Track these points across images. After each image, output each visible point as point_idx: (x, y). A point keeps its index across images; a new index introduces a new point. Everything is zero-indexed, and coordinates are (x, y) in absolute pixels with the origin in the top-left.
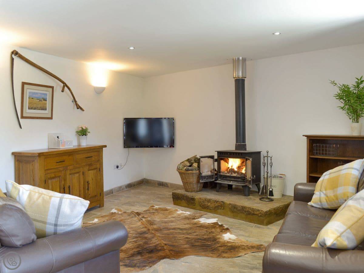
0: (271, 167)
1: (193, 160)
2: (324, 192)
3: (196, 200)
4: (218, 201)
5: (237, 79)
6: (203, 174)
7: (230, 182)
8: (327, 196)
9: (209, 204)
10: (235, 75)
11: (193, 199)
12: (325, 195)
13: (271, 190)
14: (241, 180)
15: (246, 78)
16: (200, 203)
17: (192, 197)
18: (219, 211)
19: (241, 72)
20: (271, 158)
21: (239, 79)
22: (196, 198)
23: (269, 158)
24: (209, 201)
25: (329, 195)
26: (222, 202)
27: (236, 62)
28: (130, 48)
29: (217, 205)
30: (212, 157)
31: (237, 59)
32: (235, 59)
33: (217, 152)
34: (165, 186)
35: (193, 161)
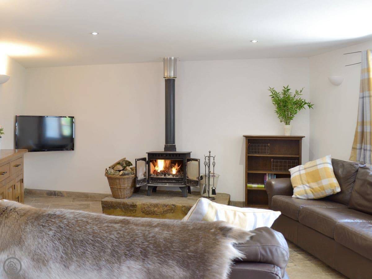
0: (214, 166)
1: (124, 163)
2: (308, 185)
3: (138, 206)
4: (168, 205)
5: (168, 79)
6: (139, 178)
7: (166, 184)
8: (312, 188)
9: (156, 209)
10: (166, 75)
11: (134, 206)
12: (310, 187)
13: (214, 188)
14: (176, 182)
15: (176, 78)
16: (143, 209)
17: (133, 204)
18: (168, 215)
19: (172, 72)
20: (214, 158)
21: (170, 79)
22: (137, 204)
23: (212, 159)
24: (156, 206)
25: (314, 187)
26: (173, 205)
27: (167, 62)
28: (93, 34)
29: (166, 209)
30: (144, 159)
31: (169, 59)
32: (167, 58)
33: (147, 154)
34: (58, 196)
35: (125, 165)
